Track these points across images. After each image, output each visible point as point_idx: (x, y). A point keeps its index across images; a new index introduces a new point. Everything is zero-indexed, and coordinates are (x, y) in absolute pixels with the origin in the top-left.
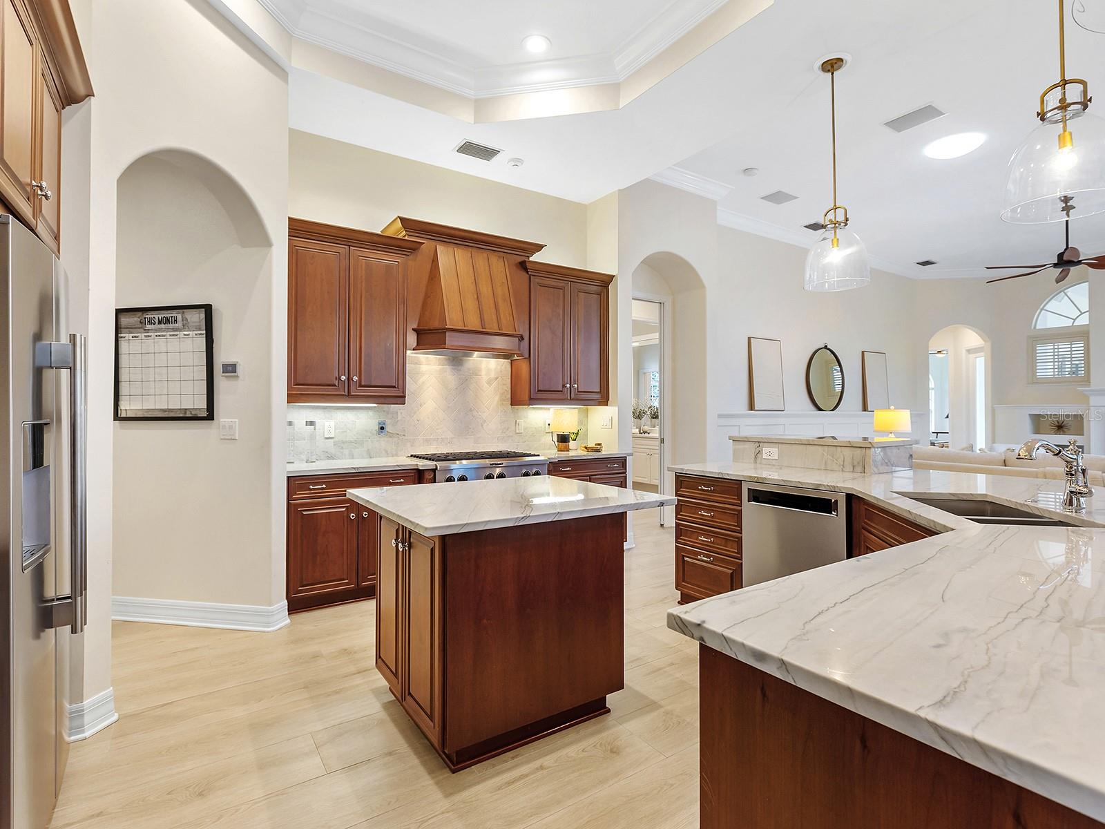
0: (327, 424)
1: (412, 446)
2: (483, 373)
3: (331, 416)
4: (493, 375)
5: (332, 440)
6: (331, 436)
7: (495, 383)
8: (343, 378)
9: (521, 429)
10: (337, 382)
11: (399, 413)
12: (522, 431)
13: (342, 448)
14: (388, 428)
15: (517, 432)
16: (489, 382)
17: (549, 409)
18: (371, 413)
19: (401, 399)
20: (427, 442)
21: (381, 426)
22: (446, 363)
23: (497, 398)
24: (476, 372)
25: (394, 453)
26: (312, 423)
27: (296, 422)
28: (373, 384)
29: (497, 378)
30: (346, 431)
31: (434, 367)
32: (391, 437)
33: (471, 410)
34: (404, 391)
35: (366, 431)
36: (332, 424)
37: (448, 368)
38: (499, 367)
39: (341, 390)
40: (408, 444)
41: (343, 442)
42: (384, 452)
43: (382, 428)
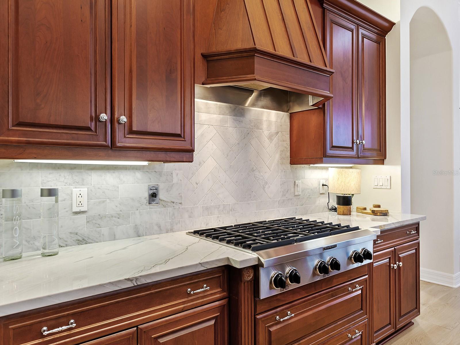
0: (76, 191)
1: (190, 217)
2: (265, 126)
3: (83, 180)
4: (273, 129)
5: (84, 216)
6: (82, 209)
7: (275, 140)
8: (104, 117)
9: (299, 191)
10: (93, 124)
11: (174, 175)
12: (300, 193)
13: (100, 226)
14: (161, 195)
15: (296, 194)
16: (270, 138)
17: (327, 168)
18: (138, 175)
19: (187, 155)
20: (208, 210)
21: (152, 192)
22: (227, 112)
23: (277, 156)
24: (257, 125)
25: (169, 227)
26: (51, 193)
27: (24, 190)
28: (149, 130)
29: (277, 133)
30: (103, 202)
31: (215, 116)
32: (165, 206)
33: (253, 170)
34: (192, 143)
35: (133, 199)
36: (84, 190)
37: (229, 119)
38: (279, 121)
39: (102, 137)
40: (186, 215)
41: (101, 217)
42: (156, 228)
43: (153, 196)
